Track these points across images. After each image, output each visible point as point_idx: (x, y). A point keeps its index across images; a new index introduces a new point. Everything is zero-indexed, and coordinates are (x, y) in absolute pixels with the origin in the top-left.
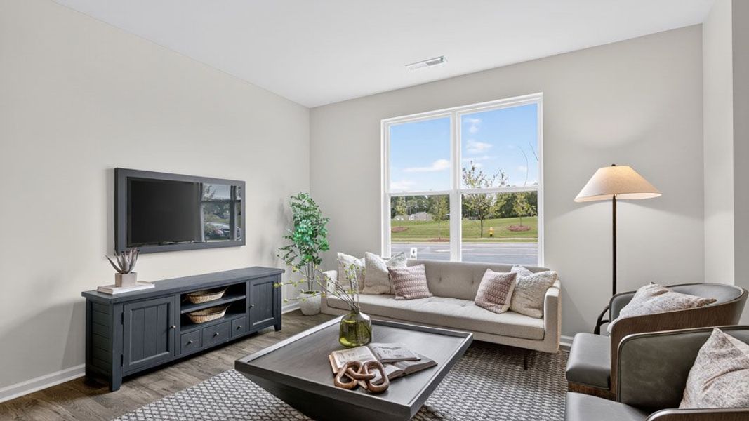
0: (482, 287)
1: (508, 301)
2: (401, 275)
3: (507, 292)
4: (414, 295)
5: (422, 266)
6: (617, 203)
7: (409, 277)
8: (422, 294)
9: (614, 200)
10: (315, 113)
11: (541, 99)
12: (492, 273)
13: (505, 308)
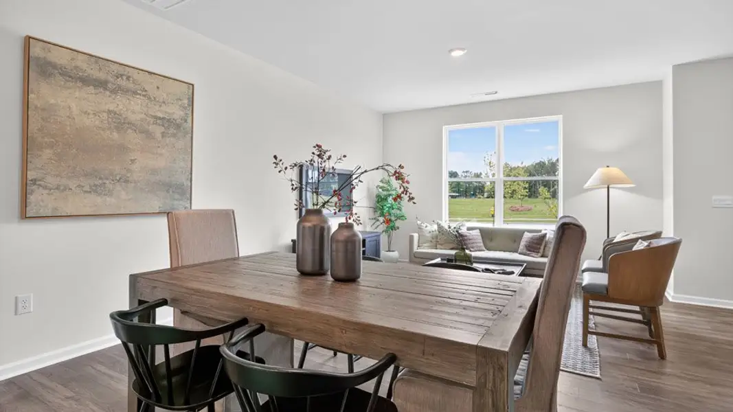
0: (523, 243)
1: (541, 251)
2: (466, 236)
3: (541, 244)
4: (476, 249)
5: (478, 231)
6: (610, 189)
7: (471, 237)
8: (481, 249)
9: (608, 188)
10: (386, 118)
11: (562, 118)
12: (528, 234)
13: (540, 254)
